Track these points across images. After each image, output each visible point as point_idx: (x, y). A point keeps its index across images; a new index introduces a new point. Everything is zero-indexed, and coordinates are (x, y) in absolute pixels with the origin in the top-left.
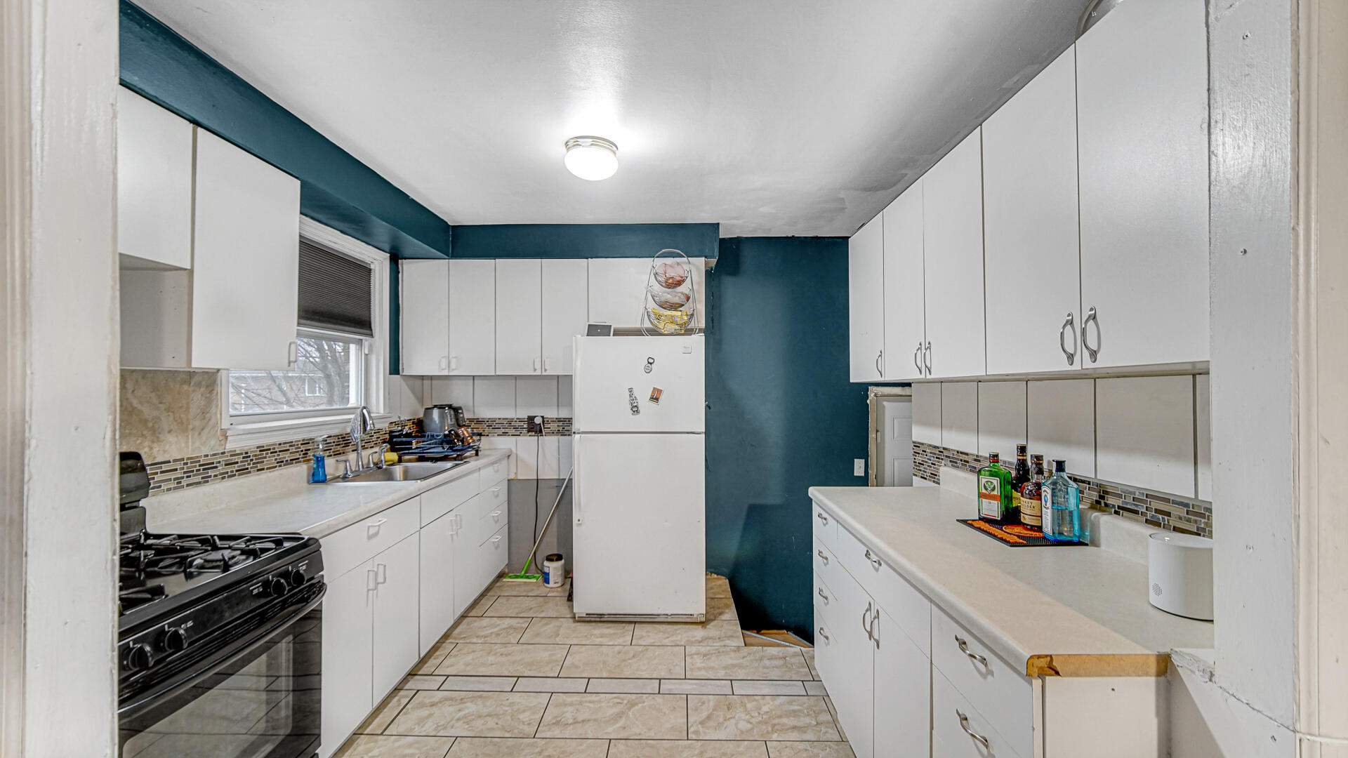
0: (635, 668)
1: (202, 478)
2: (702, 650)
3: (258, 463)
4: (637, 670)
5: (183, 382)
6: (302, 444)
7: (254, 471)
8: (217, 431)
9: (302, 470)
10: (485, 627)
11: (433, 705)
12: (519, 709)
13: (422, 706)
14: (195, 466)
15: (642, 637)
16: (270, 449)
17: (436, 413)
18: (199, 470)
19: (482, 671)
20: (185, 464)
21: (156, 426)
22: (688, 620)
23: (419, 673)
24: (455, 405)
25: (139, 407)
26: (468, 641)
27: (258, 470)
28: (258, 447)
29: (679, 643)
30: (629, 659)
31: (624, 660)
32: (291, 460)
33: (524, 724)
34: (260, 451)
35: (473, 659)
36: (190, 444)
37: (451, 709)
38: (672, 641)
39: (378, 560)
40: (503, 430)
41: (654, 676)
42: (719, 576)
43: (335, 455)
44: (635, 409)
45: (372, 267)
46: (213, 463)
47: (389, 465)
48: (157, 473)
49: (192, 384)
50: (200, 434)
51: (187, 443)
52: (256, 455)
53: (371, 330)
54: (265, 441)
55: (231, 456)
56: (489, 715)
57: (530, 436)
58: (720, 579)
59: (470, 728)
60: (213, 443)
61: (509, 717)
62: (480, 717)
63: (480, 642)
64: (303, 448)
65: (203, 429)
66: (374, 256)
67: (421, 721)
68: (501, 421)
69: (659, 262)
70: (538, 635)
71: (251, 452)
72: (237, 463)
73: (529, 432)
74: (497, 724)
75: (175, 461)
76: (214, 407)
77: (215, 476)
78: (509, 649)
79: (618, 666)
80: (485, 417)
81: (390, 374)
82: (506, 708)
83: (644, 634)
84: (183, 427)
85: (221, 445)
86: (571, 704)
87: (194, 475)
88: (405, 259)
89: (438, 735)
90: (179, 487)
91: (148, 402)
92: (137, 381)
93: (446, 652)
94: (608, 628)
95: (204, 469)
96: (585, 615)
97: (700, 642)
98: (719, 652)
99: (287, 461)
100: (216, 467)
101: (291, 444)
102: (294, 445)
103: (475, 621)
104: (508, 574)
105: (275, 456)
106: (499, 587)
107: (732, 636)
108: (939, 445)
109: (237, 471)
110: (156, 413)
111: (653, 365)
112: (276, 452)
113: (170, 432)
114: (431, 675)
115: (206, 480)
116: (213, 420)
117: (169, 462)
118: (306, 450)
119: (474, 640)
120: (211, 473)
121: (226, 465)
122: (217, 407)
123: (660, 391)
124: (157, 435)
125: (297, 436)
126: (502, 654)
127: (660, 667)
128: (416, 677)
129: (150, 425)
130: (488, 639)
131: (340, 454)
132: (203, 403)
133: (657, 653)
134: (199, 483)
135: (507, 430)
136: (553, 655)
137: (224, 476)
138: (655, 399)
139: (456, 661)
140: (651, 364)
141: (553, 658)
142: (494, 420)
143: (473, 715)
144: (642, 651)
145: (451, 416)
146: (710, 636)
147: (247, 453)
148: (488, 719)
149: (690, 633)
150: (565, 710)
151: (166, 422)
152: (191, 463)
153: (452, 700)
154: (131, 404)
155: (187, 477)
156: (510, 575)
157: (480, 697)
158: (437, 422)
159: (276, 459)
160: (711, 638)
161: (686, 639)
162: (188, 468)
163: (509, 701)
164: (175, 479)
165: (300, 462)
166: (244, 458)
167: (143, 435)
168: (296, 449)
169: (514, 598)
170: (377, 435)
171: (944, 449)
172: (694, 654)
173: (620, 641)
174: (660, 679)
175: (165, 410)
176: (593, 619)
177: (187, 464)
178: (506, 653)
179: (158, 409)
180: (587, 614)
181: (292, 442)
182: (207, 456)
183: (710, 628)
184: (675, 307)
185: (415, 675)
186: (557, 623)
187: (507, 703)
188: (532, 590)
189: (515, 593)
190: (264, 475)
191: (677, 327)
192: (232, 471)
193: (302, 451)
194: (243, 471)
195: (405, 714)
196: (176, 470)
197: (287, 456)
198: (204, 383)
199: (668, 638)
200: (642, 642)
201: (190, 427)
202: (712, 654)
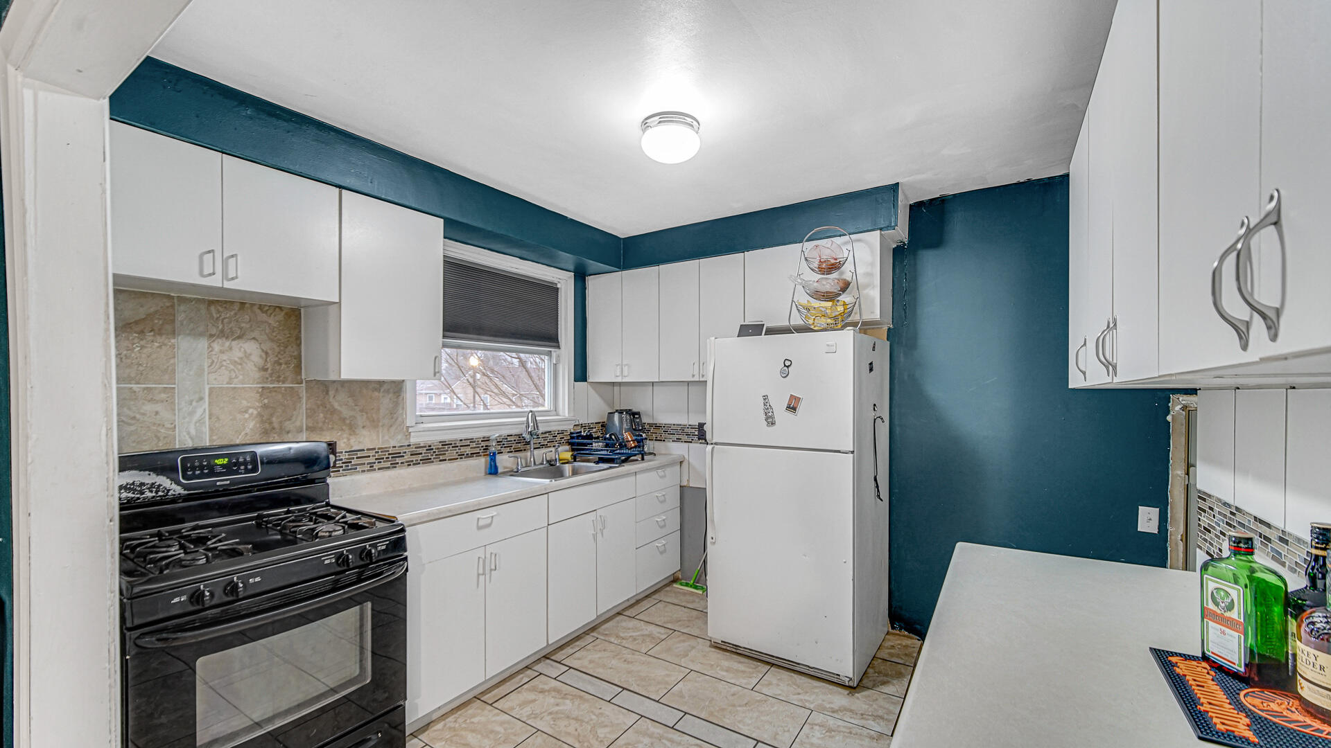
0: (740, 719)
1: (391, 464)
2: (831, 722)
3: (440, 455)
4: (739, 722)
5: (375, 389)
6: (482, 441)
7: (436, 461)
8: (403, 429)
9: (481, 462)
10: (629, 629)
11: (542, 691)
12: (603, 722)
13: (534, 689)
14: (385, 455)
15: (770, 684)
16: (451, 444)
17: (616, 416)
18: (388, 458)
19: (600, 672)
20: (376, 452)
21: (353, 423)
22: (835, 680)
23: (552, 658)
24: (635, 410)
25: (339, 408)
26: (607, 639)
27: (441, 461)
28: (440, 442)
29: (807, 705)
30: (740, 706)
31: (734, 706)
32: (471, 454)
33: (597, 740)
34: (442, 445)
35: (600, 658)
36: (380, 437)
37: (552, 700)
38: (801, 700)
39: (490, 549)
40: (677, 437)
41: (753, 736)
42: (911, 635)
43: (515, 451)
44: (770, 420)
45: (559, 286)
46: (400, 453)
47: (563, 463)
48: (353, 458)
49: (382, 390)
50: (388, 430)
51: (378, 436)
52: (438, 448)
53: (558, 342)
54: (447, 437)
55: (416, 448)
56: (576, 719)
57: (700, 443)
58: (911, 638)
59: (553, 726)
60: (399, 437)
61: (589, 728)
62: (568, 717)
63: (616, 642)
64: (483, 444)
65: (391, 426)
66: (558, 277)
67: (523, 704)
68: (675, 427)
69: (809, 245)
70: (669, 650)
71: (434, 446)
72: (421, 454)
73: (699, 439)
74: (576, 730)
75: (368, 450)
76: (400, 409)
77: (402, 463)
78: (636, 657)
79: (723, 710)
80: (662, 422)
81: (575, 381)
82: (594, 717)
83: (775, 682)
84: (374, 424)
85: (407, 439)
86: (651, 736)
87: (384, 462)
88: (590, 275)
89: (528, 722)
90: (372, 469)
91: (346, 405)
92: (337, 389)
93: (584, 644)
94: (740, 662)
95: (392, 457)
96: (720, 642)
97: (833, 712)
98: (851, 733)
99: (467, 454)
100: (403, 456)
101: (472, 441)
102: (475, 442)
103: (625, 621)
104: (681, 580)
105: (456, 450)
106: (667, 591)
107: (882, 718)
108: (1231, 502)
109: (421, 460)
110: (352, 413)
111: (790, 368)
112: (457, 447)
113: (363, 427)
114: (559, 663)
115: (394, 465)
116: (400, 419)
117: (364, 450)
118: (486, 446)
119: (612, 640)
120: (398, 460)
121: (411, 455)
122: (403, 408)
123: (798, 399)
124: (353, 429)
125: (478, 434)
126: (625, 661)
127: (767, 727)
128: (548, 661)
129: (348, 422)
130: (624, 641)
131: (521, 450)
132: (391, 405)
133: (775, 708)
134: (389, 468)
135: (680, 437)
136: (668, 675)
137: (409, 464)
138: (792, 408)
139: (584, 657)
140: (788, 367)
141: (667, 679)
142: (669, 426)
143: (563, 714)
144: (759, 701)
145: (626, 421)
146: (853, 708)
147: (430, 446)
148: (573, 722)
149: (829, 696)
150: (642, 739)
151: (361, 420)
152: (381, 452)
153: (558, 692)
154: (332, 406)
155: (378, 462)
156: (683, 581)
157: (581, 697)
158: (617, 425)
159: (457, 453)
160: (851, 711)
161: (820, 702)
162: (379, 456)
163: (600, 711)
164: (368, 464)
165: (481, 456)
166: (427, 450)
167: (342, 429)
168: (476, 444)
169: (671, 606)
170: (561, 436)
171: (1237, 509)
172: (816, 725)
173: (743, 681)
174: (758, 741)
175: (360, 411)
176: (728, 648)
177: (378, 452)
178: (630, 660)
179: (355, 410)
180: (722, 642)
181: (473, 439)
182: (395, 447)
183: (858, 698)
184: (830, 297)
185: (548, 658)
186: (693, 642)
187: (597, 712)
188: (693, 602)
189: (676, 601)
190: (444, 465)
191: (829, 321)
192: (416, 460)
193: (482, 447)
194: (427, 461)
195: (519, 692)
196: (369, 456)
197: (468, 451)
198: (391, 390)
199: (799, 694)
200: (765, 690)
201: (380, 424)
202: (840, 732)
